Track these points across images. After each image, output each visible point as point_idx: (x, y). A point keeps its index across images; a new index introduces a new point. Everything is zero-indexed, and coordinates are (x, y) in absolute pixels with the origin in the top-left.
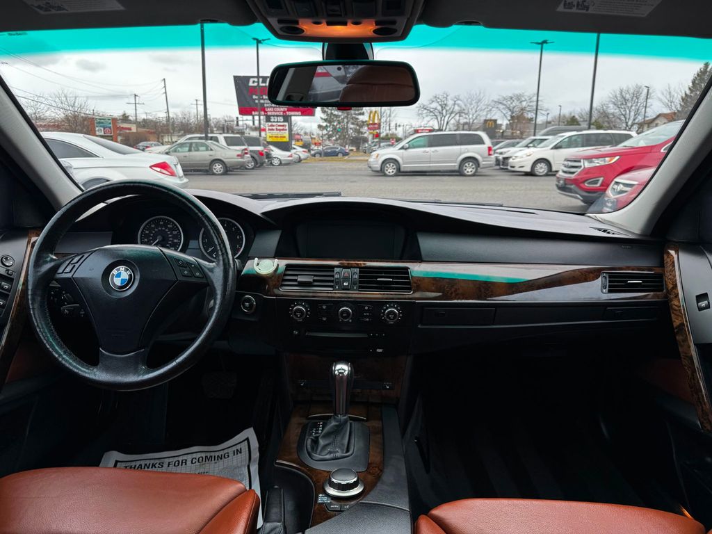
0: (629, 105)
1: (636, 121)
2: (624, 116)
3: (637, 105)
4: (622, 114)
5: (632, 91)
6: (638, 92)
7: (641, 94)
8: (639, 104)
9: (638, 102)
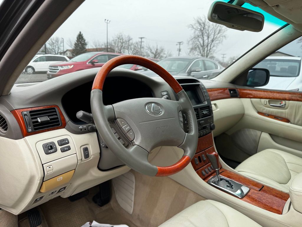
0: (55, 45)
1: (59, 52)
2: (54, 49)
3: (58, 45)
4: (52, 49)
5: (55, 39)
6: (57, 40)
7: (59, 41)
8: (59, 45)
9: (58, 44)
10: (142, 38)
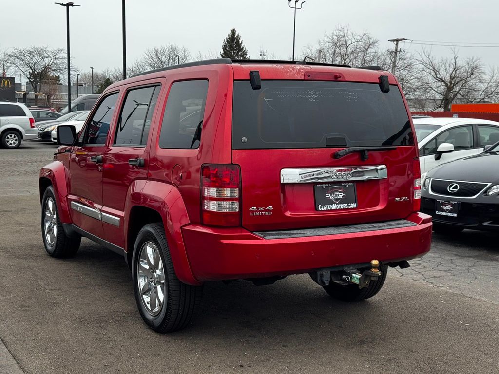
10: (397, 41)
